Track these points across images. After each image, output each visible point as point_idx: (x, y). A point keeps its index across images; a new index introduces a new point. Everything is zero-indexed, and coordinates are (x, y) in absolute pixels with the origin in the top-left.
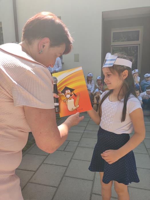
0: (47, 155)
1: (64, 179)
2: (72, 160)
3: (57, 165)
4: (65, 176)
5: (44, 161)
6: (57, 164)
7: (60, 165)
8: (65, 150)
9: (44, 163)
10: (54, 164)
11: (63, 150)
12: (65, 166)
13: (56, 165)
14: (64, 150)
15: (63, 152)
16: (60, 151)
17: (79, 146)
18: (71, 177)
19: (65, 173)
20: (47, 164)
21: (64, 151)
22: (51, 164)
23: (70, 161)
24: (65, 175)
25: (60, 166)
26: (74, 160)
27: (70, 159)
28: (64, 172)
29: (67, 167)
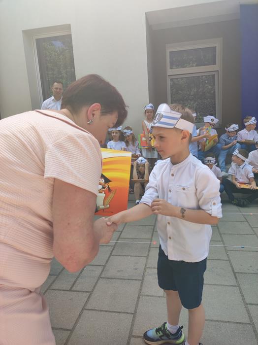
12: (68, 330)
15: (68, 292)
16: (63, 290)
17: (103, 276)
21: (70, 290)
23: (80, 315)
26: (87, 311)
27: (81, 309)
29: (72, 331)
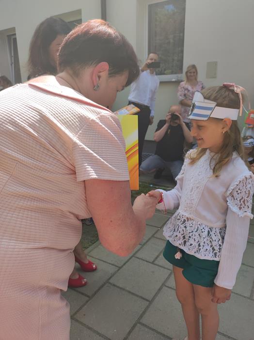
0: (120, 266)
1: (137, 329)
2: (164, 287)
3: (133, 294)
4: (140, 323)
5: (111, 277)
6: (132, 291)
7: (138, 294)
8: (155, 263)
9: (110, 283)
10: (128, 289)
11: (151, 262)
12: (147, 300)
13: (130, 292)
14: (154, 261)
15: (151, 265)
16: (146, 261)
18: (150, 329)
19: (141, 316)
20: (114, 285)
21: (153, 263)
22: (121, 288)
23: (160, 289)
24: (141, 321)
25: (137, 296)
26: (166, 288)
27: (160, 285)
28: (141, 312)
29: (151, 302)
